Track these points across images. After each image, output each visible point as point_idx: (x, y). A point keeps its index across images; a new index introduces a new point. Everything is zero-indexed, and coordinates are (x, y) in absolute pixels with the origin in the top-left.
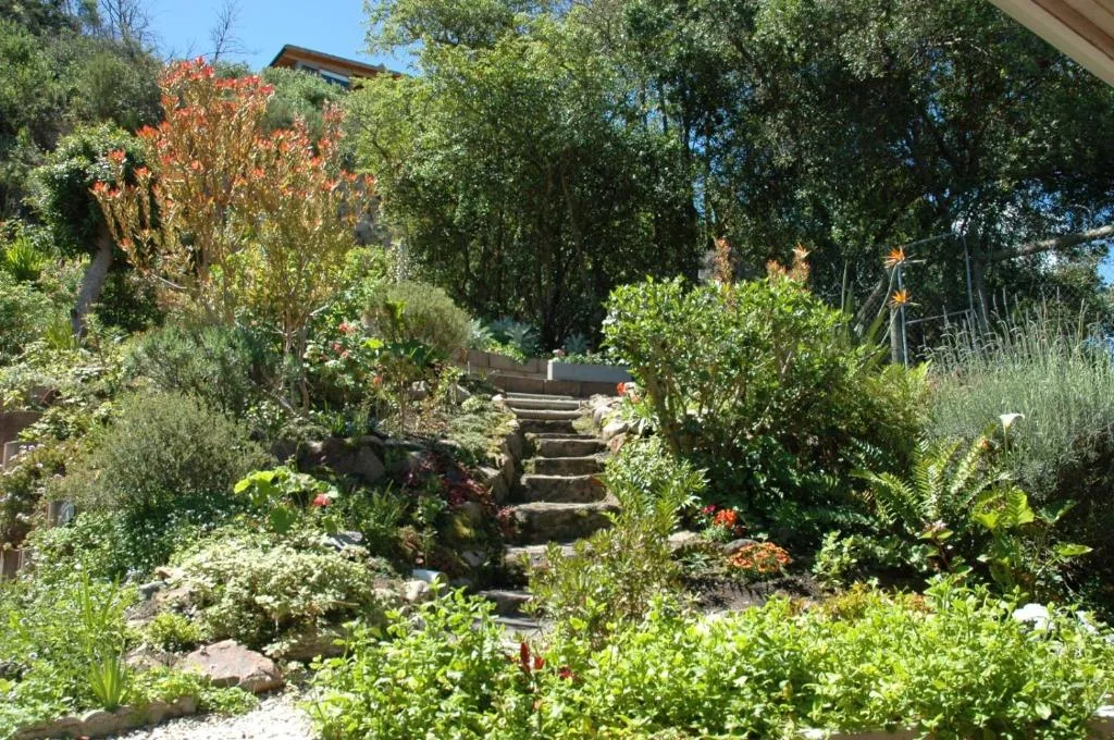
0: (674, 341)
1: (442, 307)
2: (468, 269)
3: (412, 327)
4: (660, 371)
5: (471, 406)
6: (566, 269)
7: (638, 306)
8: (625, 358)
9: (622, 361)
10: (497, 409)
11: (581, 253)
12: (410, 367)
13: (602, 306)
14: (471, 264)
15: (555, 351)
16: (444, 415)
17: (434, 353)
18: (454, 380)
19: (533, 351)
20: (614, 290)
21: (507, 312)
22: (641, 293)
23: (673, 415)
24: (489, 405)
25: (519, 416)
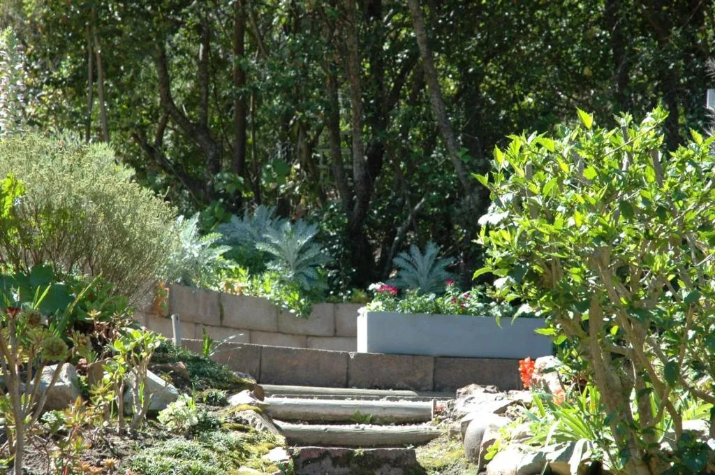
0: (646, 260)
1: (110, 190)
2: (167, 98)
3: (38, 237)
4: (614, 330)
5: (178, 418)
6: (396, 94)
7: (560, 181)
8: (533, 302)
9: (525, 308)
10: (241, 425)
11: (430, 56)
12: (35, 332)
13: (477, 183)
14: (177, 85)
15: (372, 287)
16: (117, 440)
17: (91, 297)
18: (139, 361)
19: (323, 286)
20: (504, 145)
21: (261, 196)
22: (566, 151)
23: (650, 432)
24: (222, 415)
25: (291, 440)
